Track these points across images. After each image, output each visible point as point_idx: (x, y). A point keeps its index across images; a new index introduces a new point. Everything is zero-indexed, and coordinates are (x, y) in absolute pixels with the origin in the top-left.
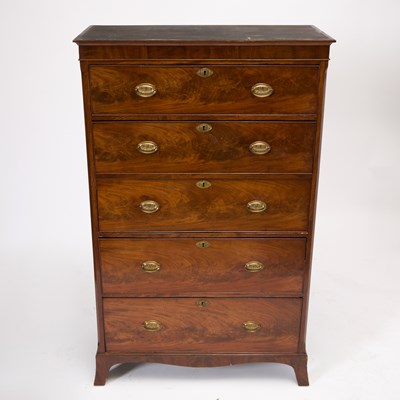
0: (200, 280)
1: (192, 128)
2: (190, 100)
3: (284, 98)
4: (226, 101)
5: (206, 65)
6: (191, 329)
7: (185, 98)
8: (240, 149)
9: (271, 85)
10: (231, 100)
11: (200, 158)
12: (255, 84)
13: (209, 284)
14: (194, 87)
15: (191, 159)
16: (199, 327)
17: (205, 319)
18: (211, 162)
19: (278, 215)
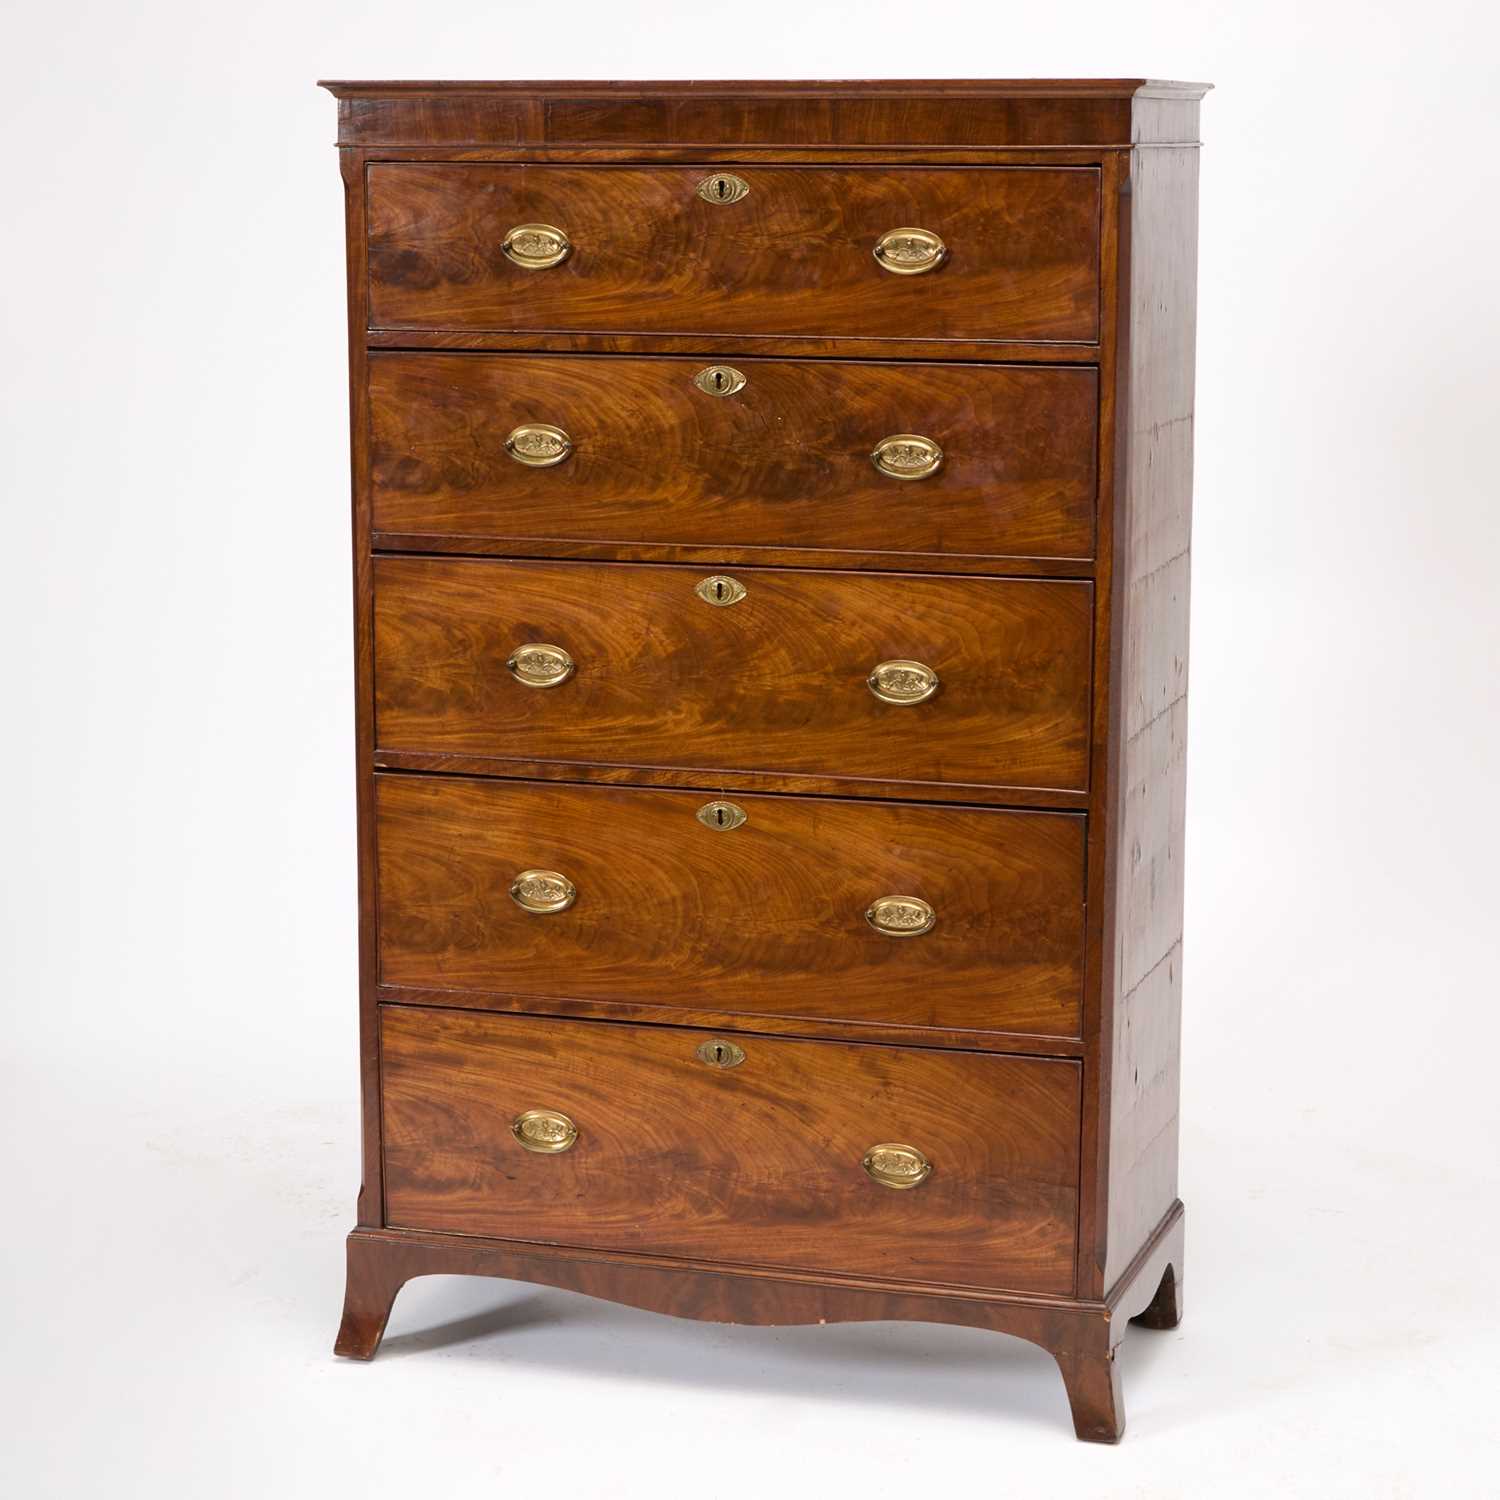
0: (711, 960)
1: (684, 382)
2: (675, 284)
3: (984, 280)
4: (792, 287)
5: (730, 166)
6: (684, 1160)
7: (660, 276)
8: (842, 460)
9: (942, 235)
10: (811, 284)
11: (710, 490)
12: (886, 229)
13: (745, 976)
14: (689, 239)
15: (679, 493)
16: (709, 1155)
17: (729, 1118)
18: (745, 506)
19: (978, 721)
